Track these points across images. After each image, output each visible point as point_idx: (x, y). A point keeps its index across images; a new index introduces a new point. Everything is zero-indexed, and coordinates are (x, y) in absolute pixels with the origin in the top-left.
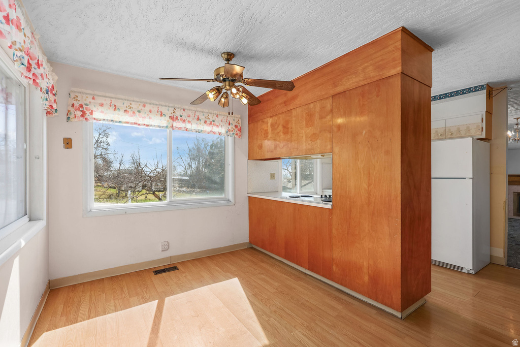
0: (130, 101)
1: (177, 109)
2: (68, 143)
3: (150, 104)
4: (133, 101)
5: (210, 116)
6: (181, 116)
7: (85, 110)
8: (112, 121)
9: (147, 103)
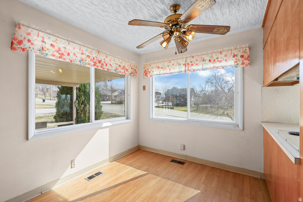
0: (163, 62)
1: (188, 58)
2: (144, 88)
3: (173, 60)
4: (165, 61)
5: (214, 55)
6: (191, 62)
7: (147, 72)
8: (157, 75)
9: (171, 60)
